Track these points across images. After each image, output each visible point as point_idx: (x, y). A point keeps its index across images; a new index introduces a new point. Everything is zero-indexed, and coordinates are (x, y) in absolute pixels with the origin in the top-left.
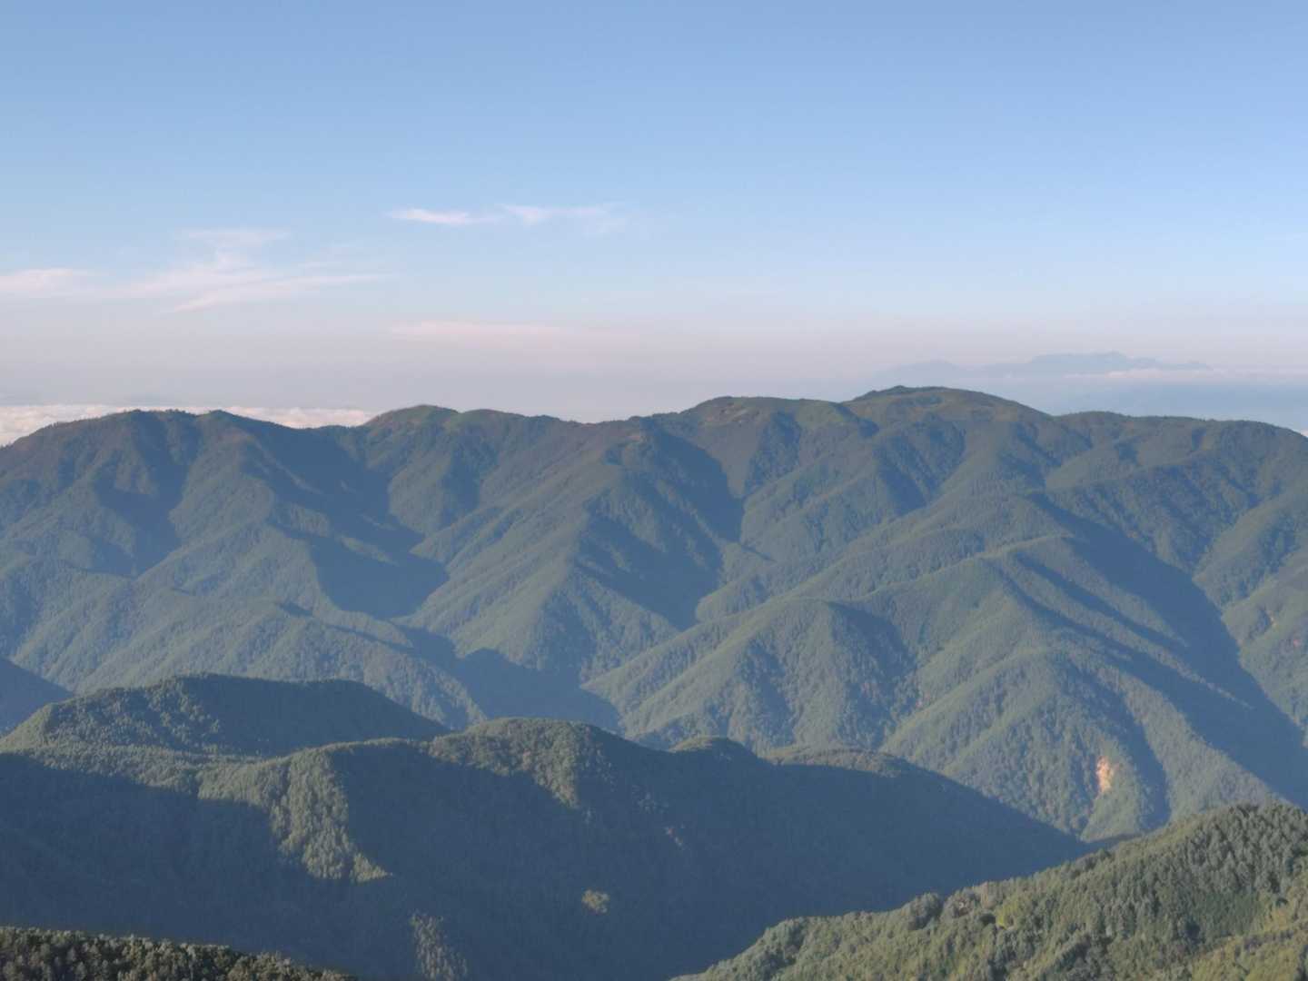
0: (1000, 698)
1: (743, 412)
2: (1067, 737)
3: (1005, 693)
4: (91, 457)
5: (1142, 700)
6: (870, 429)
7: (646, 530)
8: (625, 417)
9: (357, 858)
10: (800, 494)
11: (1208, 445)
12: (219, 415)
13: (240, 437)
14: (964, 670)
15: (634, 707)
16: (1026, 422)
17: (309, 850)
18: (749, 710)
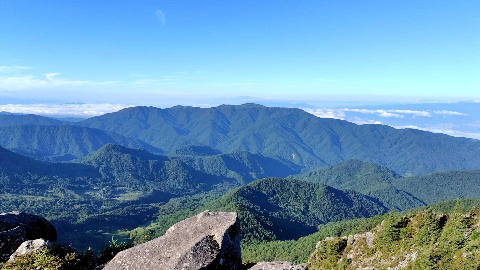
0: (278, 146)
1: (227, 107)
2: (288, 151)
3: (279, 146)
4: (134, 113)
5: (295, 146)
6: (246, 110)
7: (220, 124)
8: (211, 108)
9: (228, 169)
10: (239, 119)
11: (292, 112)
12: (151, 107)
13: (156, 110)
14: (272, 143)
15: (227, 148)
16: (267, 109)
17: (221, 168)
18: (245, 149)
